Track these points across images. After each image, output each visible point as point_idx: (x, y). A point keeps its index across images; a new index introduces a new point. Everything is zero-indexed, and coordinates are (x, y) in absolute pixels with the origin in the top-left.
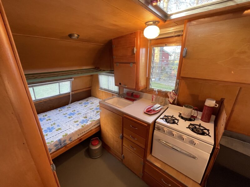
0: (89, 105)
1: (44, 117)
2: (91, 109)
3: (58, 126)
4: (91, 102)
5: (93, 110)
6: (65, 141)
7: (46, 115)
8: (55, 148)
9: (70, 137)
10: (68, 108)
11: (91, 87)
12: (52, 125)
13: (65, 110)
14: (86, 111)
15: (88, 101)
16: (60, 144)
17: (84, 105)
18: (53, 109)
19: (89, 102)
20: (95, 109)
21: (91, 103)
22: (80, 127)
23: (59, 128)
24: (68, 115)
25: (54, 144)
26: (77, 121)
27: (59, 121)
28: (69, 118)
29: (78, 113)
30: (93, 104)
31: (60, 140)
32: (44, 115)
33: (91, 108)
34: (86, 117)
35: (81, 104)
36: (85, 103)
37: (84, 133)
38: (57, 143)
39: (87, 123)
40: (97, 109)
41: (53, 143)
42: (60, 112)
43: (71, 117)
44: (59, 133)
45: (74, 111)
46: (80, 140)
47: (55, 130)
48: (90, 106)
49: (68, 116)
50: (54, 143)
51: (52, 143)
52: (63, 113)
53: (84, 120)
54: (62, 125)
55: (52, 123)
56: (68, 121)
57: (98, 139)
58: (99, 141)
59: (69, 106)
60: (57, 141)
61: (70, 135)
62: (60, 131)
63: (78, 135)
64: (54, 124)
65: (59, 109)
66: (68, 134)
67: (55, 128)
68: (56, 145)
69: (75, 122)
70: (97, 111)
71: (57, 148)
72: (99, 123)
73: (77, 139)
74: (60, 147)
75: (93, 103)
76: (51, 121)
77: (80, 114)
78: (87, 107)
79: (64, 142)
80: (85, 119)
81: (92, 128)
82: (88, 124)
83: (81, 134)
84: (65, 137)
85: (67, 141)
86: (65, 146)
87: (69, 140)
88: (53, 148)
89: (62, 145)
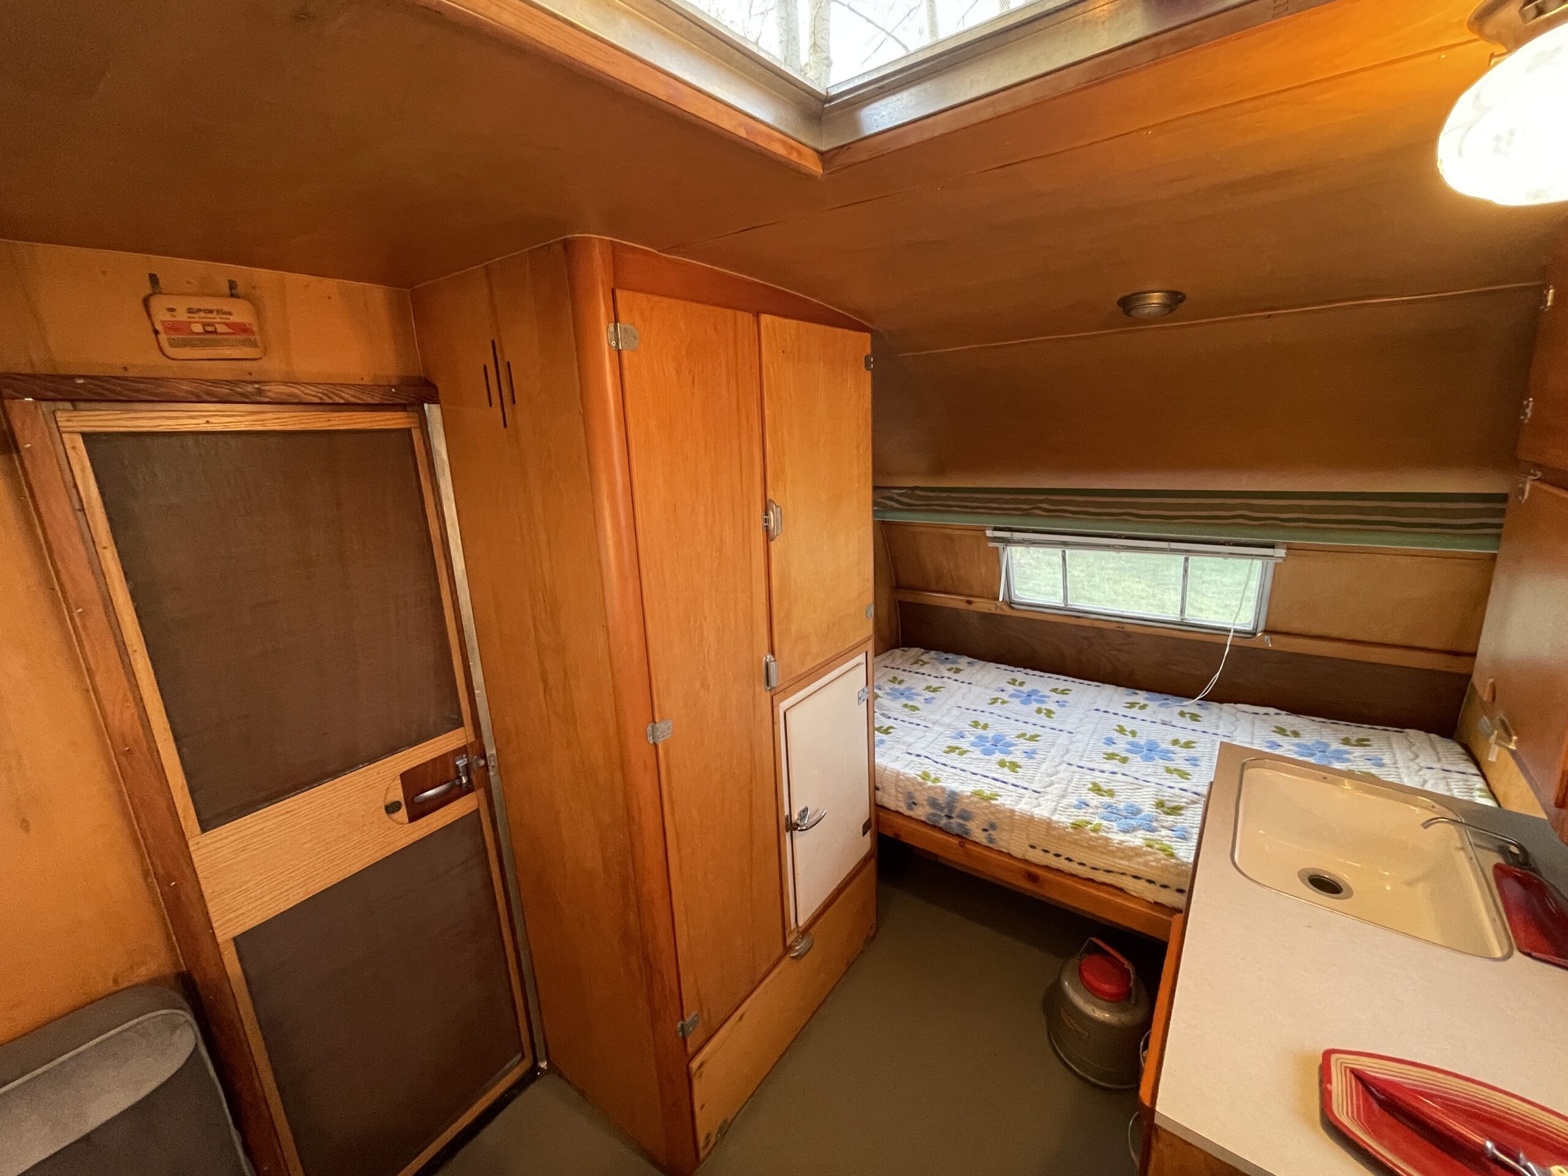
3: (1030, 753)
6: (966, 816)
7: (1064, 692)
8: (930, 811)
9: (993, 821)
12: (1022, 736)
15: (1358, 743)
16: (945, 811)
19: (1356, 753)
22: (1065, 818)
23: (1023, 762)
24: (1130, 743)
25: (932, 794)
26: (1105, 793)
27: (1063, 739)
28: (1112, 756)
31: (953, 797)
34: (1174, 811)
38: (942, 800)
39: (1125, 831)
41: (930, 788)
42: (1125, 711)
44: (994, 775)
45: (1187, 745)
46: (1032, 876)
47: (1001, 756)
49: (1119, 748)
50: (934, 789)
52: (1124, 721)
54: (1042, 763)
56: (1083, 764)
59: (1200, 713)
60: (943, 789)
61: (1001, 812)
62: (1002, 773)
63: (1032, 847)
67: (1009, 753)
68: (934, 804)
69: (1095, 788)
71: (934, 815)
73: (1016, 858)
74: (943, 822)
77: (1183, 775)
79: (964, 819)
80: (1150, 811)
81: (1131, 886)
82: (1121, 837)
83: (1048, 854)
84: (977, 803)
85: (973, 824)
86: (963, 838)
87: (985, 830)
88: (923, 805)
89: (953, 821)
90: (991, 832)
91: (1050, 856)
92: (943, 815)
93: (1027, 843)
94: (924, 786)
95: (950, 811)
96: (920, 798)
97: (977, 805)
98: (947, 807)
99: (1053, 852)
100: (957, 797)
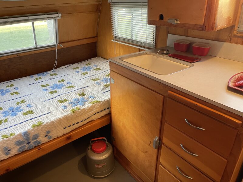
0: (91, 72)
1: (8, 88)
2: (94, 80)
3: (29, 106)
4: (95, 68)
5: (98, 81)
6: (36, 137)
7: (12, 85)
8: (18, 147)
9: (47, 130)
10: (51, 75)
11: (97, 36)
12: (18, 103)
13: (47, 79)
14: (83, 82)
15: (89, 64)
16: (26, 142)
17: (81, 72)
18: (26, 76)
19: (91, 66)
20: (103, 81)
21: (96, 70)
22: (68, 112)
23: (30, 109)
24: (50, 87)
25: (16, 140)
26: (65, 101)
27: (32, 97)
28: (52, 93)
29: (69, 85)
30: (99, 72)
31: (26, 134)
32: (9, 85)
33: (95, 77)
34: (83, 94)
35: (76, 70)
36: (85, 69)
37: (76, 126)
38: (22, 139)
39: (84, 105)
40: (106, 80)
41: (13, 139)
42: (37, 81)
43: (56, 92)
44: (28, 119)
45: (63, 81)
46: (69, 138)
47: (22, 112)
48: (93, 74)
49: (50, 90)
50: (15, 138)
51: (12, 137)
52: (41, 84)
53: (78, 100)
54: (37, 106)
55: (20, 100)
56: (48, 99)
57: (104, 140)
58: (107, 146)
59: (55, 73)
60: (20, 135)
61: (48, 125)
62: (30, 116)
63: (65, 128)
64: (23, 102)
65: (36, 76)
66: (43, 124)
67: (22, 110)
68: (19, 143)
69: (61, 102)
70: (105, 84)
71: (21, 148)
72: (108, 108)
73: (61, 137)
74: (27, 147)
75: (99, 69)
76: (18, 96)
77: (73, 87)
78: (87, 75)
79: (35, 139)
80: (80, 98)
81: (94, 118)
82: (85, 107)
83: (71, 126)
84: (38, 129)
85: (41, 137)
86: (38, 146)
87: (46, 136)
88: (14, 148)
89: (31, 143)
90: (48, 135)
91: (72, 126)
92: (26, 144)
93: (63, 128)
94: (11, 140)
95: (28, 140)
96: (11, 146)
97: (39, 129)
98: (26, 140)
99: (72, 125)
100: (28, 133)
